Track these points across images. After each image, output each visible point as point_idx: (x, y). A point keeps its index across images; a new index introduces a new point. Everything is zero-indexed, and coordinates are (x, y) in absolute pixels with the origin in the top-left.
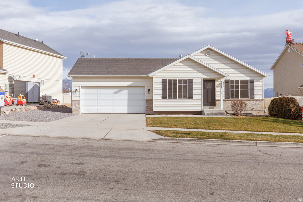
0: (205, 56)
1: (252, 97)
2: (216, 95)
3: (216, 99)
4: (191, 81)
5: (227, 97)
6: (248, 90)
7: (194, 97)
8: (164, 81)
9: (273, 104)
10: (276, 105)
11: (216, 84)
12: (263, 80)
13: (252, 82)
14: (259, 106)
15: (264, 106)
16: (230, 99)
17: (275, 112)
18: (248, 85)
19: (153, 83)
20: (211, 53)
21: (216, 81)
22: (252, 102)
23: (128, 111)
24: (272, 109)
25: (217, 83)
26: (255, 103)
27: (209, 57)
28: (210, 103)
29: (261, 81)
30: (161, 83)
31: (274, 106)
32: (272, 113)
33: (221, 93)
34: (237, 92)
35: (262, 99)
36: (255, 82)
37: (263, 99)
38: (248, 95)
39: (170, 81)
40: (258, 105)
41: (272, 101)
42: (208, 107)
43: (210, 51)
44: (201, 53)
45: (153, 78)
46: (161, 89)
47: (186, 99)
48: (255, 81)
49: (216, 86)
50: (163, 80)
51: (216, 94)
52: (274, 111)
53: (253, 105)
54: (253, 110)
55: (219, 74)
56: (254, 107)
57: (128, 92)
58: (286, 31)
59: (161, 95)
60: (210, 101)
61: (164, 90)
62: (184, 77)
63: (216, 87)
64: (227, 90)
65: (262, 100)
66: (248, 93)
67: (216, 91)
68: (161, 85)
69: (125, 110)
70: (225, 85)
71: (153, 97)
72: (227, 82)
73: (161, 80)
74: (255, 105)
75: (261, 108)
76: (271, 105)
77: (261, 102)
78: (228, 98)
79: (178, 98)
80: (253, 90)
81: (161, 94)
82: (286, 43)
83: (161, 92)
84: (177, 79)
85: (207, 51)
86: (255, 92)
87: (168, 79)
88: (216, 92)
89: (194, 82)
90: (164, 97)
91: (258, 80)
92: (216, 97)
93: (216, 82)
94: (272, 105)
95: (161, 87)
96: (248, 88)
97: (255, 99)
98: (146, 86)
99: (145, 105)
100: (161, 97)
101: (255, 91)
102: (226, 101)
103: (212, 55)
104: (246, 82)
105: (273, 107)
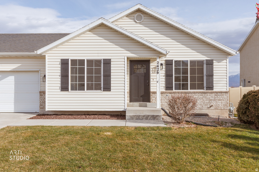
0: (134, 23)
1: (210, 87)
2: (151, 85)
3: (151, 90)
4: (107, 63)
5: (168, 87)
6: (203, 77)
7: (112, 88)
8: (64, 63)
9: (248, 102)
10: (252, 104)
11: (151, 67)
12: (228, 60)
13: (210, 63)
14: (222, 103)
15: (228, 101)
16: (174, 90)
17: (252, 117)
18: (203, 69)
19: (47, 66)
20: (143, 17)
21: (151, 62)
22: (209, 96)
23: (15, 109)
24: (245, 112)
25: (153, 65)
26: (215, 98)
27: (140, 23)
28: (141, 96)
29: (225, 61)
30: (60, 66)
31: (248, 106)
32: (245, 118)
33: (157, 82)
34: (185, 79)
35: (225, 90)
36: (214, 64)
37: (228, 90)
38: (203, 84)
39: (74, 62)
40: (219, 100)
41: (245, 96)
42: (137, 104)
43: (141, 15)
44: (127, 18)
45: (47, 57)
46: (59, 74)
47: (100, 91)
48: (214, 61)
49: (151, 69)
50: (62, 60)
51: (151, 82)
52: (248, 116)
53: (211, 100)
54: (211, 108)
55: (155, 50)
56: (213, 103)
57: (15, 80)
58: (257, 5)
59: (60, 85)
60: (142, 93)
61: (64, 76)
62: (97, 55)
63: (151, 72)
64: (168, 76)
65: (226, 93)
66: (203, 81)
67: (151, 77)
68: (60, 69)
69: (11, 108)
70: (166, 68)
71: (47, 88)
72: (169, 63)
73: (60, 60)
74: (214, 100)
75: (224, 105)
76: (242, 103)
77: (225, 96)
78: (171, 88)
79: (87, 89)
80: (210, 76)
81: (60, 82)
82: (257, 20)
83: (60, 80)
84: (86, 58)
85: (137, 15)
86: (214, 80)
87: (70, 58)
88: (151, 80)
89: (112, 63)
90: (64, 88)
91: (219, 61)
92: (151, 88)
93: (151, 64)
94: (246, 104)
95: (60, 71)
96: (203, 74)
97: (214, 90)
98: (41, 70)
99: (39, 100)
100: (58, 88)
101: (215, 78)
102: (167, 94)
103: (145, 20)
104: (200, 63)
105: (246, 108)
